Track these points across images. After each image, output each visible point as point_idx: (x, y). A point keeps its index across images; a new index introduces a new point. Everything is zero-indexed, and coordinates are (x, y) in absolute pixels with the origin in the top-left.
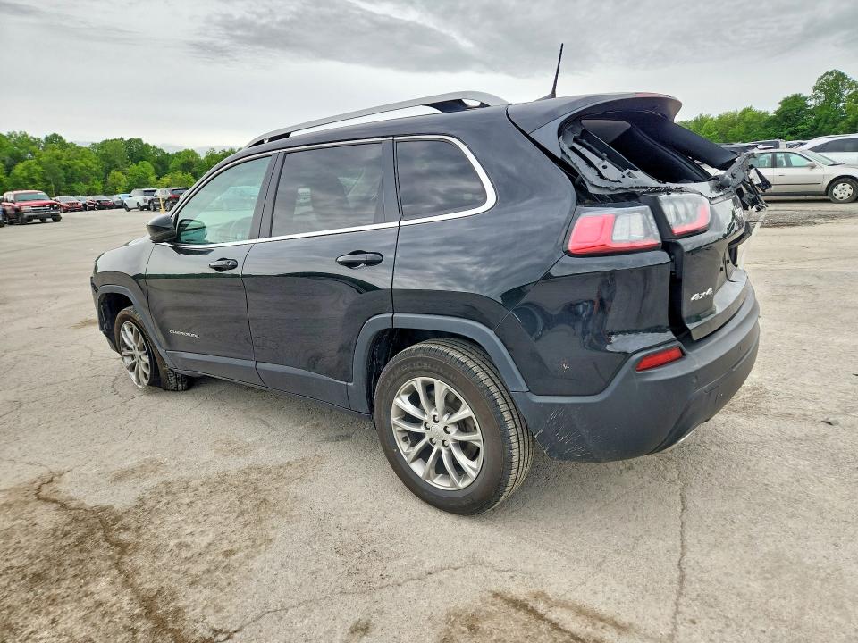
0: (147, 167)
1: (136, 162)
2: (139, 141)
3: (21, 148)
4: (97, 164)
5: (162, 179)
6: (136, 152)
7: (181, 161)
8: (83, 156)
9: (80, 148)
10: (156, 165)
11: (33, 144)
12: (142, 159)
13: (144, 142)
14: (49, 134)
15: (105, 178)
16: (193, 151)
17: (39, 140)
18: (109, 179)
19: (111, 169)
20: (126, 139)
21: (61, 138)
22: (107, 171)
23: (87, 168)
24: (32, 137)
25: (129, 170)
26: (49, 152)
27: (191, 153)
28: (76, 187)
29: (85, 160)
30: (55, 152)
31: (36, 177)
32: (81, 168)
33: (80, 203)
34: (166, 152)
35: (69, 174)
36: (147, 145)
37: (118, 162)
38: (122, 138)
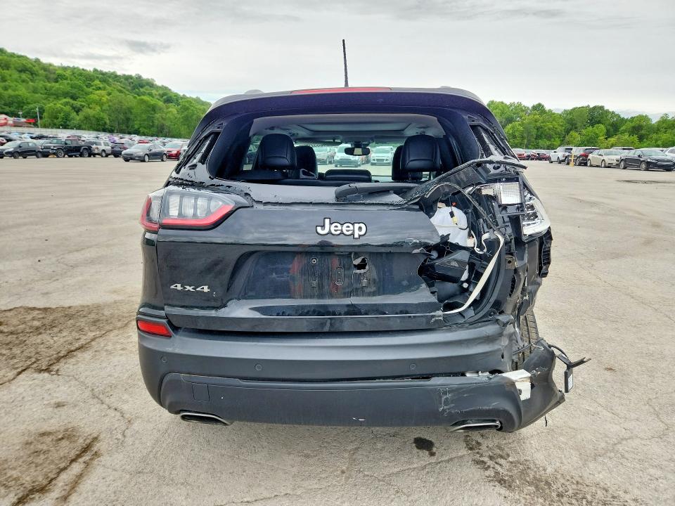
0: (601, 129)
1: (593, 125)
2: (602, 108)
3: (514, 114)
4: (562, 126)
5: (609, 139)
6: (596, 116)
7: (633, 124)
8: (554, 120)
9: (554, 114)
10: (609, 127)
11: (523, 111)
12: (599, 122)
13: (606, 108)
14: (536, 103)
15: (564, 137)
16: (646, 116)
17: (528, 108)
18: (567, 137)
19: (571, 130)
20: (591, 106)
21: (543, 106)
22: (568, 132)
23: (554, 129)
24: (524, 106)
25: (584, 131)
26: (531, 117)
27: (643, 118)
28: (541, 142)
29: (554, 123)
30: (535, 117)
31: (517, 134)
32: (549, 129)
33: (525, 155)
34: (622, 116)
35: (539, 134)
36: (607, 111)
37: (579, 124)
38: (589, 106)
